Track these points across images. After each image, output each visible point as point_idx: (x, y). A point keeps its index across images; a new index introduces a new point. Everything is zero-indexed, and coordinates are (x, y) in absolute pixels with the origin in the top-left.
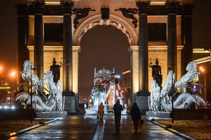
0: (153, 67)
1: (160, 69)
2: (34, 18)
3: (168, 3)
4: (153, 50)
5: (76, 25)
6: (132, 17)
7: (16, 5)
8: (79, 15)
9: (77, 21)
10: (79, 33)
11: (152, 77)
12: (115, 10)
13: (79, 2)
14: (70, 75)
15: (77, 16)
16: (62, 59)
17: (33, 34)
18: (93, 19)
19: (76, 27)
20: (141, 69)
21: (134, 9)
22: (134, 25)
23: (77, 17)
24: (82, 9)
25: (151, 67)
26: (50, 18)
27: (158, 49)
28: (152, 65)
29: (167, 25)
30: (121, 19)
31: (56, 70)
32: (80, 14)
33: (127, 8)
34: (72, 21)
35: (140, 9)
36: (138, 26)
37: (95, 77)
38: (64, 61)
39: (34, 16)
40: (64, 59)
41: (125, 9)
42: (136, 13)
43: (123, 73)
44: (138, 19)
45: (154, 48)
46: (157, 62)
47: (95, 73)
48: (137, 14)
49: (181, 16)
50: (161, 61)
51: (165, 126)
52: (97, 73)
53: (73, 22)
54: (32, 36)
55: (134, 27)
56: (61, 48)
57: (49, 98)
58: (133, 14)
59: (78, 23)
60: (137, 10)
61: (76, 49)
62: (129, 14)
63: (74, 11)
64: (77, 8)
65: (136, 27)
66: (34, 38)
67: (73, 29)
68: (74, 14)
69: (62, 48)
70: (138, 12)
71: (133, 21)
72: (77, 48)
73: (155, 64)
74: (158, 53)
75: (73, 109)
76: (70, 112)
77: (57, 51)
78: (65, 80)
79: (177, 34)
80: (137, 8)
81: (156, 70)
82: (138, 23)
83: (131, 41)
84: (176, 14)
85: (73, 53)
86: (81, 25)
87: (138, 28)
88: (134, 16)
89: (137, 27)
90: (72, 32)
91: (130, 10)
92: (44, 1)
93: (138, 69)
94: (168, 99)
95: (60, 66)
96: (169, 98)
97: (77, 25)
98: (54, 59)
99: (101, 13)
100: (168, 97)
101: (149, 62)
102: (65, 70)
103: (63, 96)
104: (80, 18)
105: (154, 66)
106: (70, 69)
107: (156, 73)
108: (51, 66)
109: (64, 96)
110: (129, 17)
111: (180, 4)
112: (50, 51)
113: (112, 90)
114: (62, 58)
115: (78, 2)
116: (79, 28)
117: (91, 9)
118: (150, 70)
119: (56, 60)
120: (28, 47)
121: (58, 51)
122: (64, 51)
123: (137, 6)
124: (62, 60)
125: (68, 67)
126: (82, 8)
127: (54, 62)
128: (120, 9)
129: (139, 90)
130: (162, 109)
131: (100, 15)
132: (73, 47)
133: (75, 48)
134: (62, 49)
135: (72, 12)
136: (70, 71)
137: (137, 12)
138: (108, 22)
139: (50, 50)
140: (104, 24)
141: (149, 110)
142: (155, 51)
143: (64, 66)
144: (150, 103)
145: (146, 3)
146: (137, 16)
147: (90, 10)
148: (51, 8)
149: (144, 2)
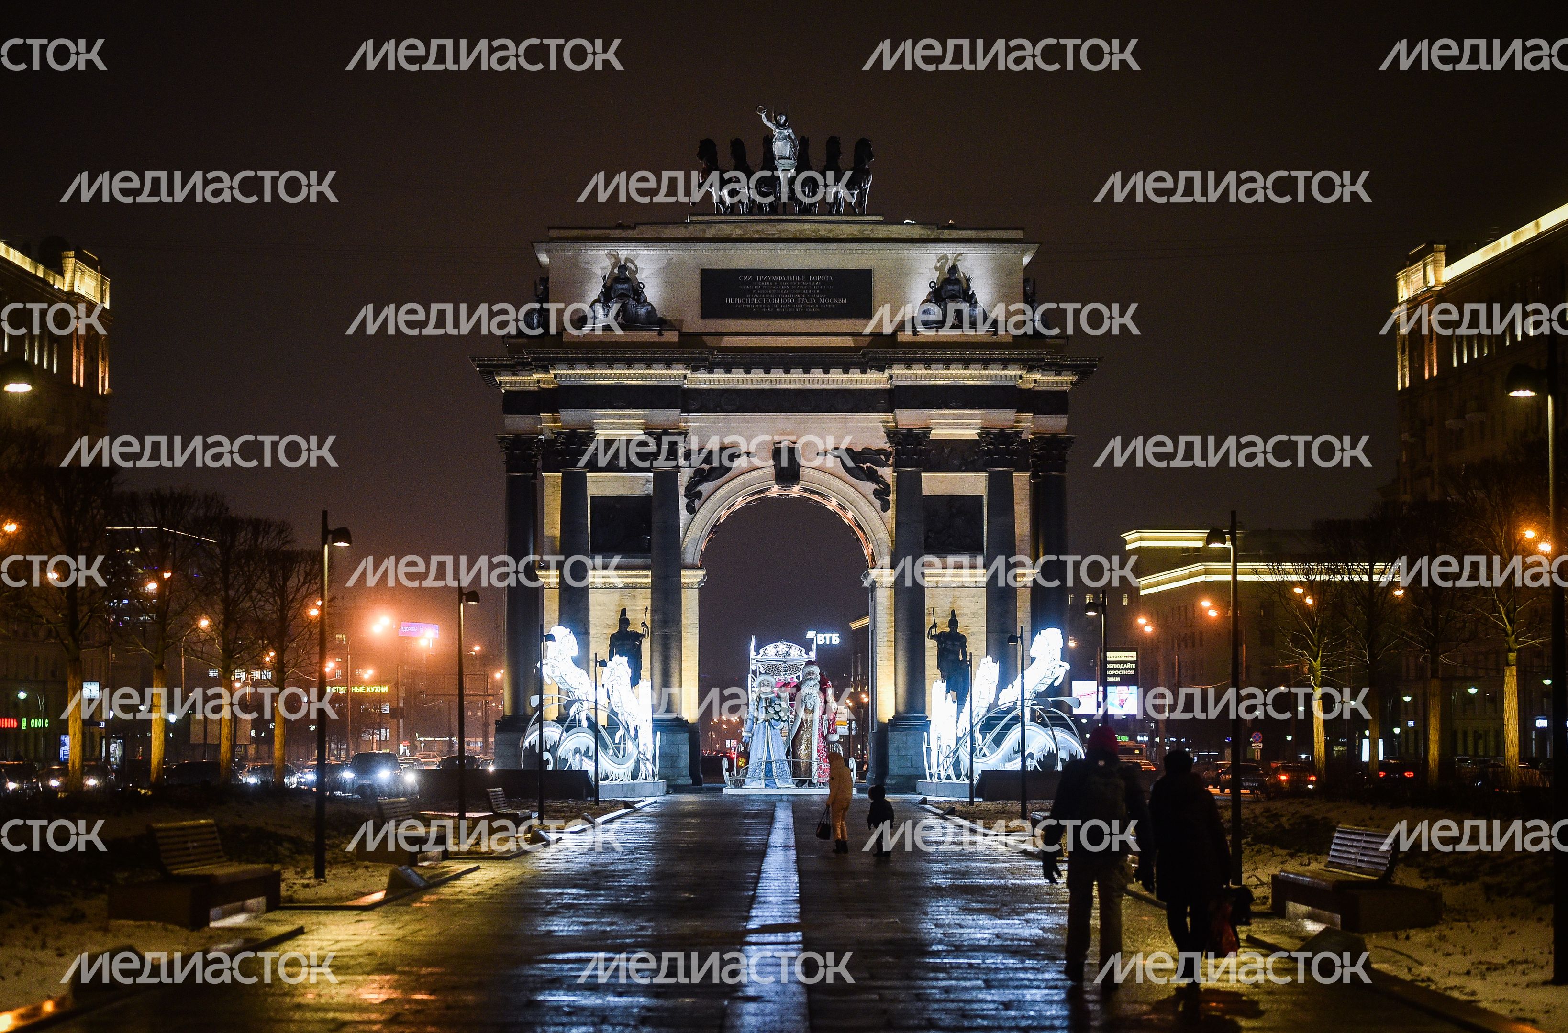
0: (939, 638)
1: (964, 646)
2: (560, 481)
3: (988, 434)
5: (693, 502)
6: (872, 476)
7: (503, 439)
8: (704, 469)
9: (698, 489)
10: (701, 528)
11: (938, 672)
13: (708, 427)
14: (674, 664)
15: (696, 473)
16: (649, 611)
17: (558, 533)
18: (746, 485)
19: (691, 510)
20: (902, 644)
21: (880, 451)
22: (878, 503)
23: (695, 477)
25: (933, 637)
26: (609, 480)
28: (938, 631)
29: (985, 502)
30: (838, 483)
31: (628, 647)
33: (857, 448)
34: (682, 491)
35: (898, 453)
36: (892, 505)
37: (753, 667)
38: (656, 617)
39: (560, 474)
40: (653, 612)
41: (851, 450)
42: (885, 465)
43: (854, 626)
44: (891, 484)
46: (953, 622)
47: (753, 653)
48: (889, 466)
49: (1029, 474)
50: (966, 618)
51: (940, 812)
52: (758, 653)
53: (683, 493)
54: (554, 537)
55: (879, 509)
56: (645, 577)
57: (617, 741)
58: (875, 468)
59: (699, 495)
60: (888, 454)
61: (692, 580)
62: (865, 466)
65: (885, 507)
66: (559, 544)
67: (684, 514)
69: (647, 576)
70: (891, 461)
71: (875, 490)
72: (695, 576)
73: (948, 630)
74: (957, 593)
75: (684, 774)
76: (673, 783)
77: (632, 588)
79: (1018, 530)
80: (887, 447)
81: (948, 646)
82: (892, 497)
83: (870, 551)
84: (1012, 469)
85: (685, 593)
86: (709, 504)
87: (891, 513)
88: (879, 474)
89: (888, 509)
90: (681, 525)
91: (868, 454)
92: (592, 428)
93: (893, 643)
94: (980, 742)
95: (643, 636)
96: (984, 738)
97: (697, 503)
98: (623, 612)
99: (775, 465)
100: (978, 736)
101: (929, 621)
102: (657, 647)
103: (654, 732)
104: (707, 481)
105: (942, 634)
106: (674, 645)
107: (951, 656)
108: (613, 635)
109: (659, 733)
110: (862, 477)
111: (1023, 436)
112: (610, 588)
113: (810, 712)
114: (649, 608)
115: (703, 428)
116: (702, 514)
118: (931, 647)
119: (629, 615)
121: (635, 588)
122: (655, 588)
123: (890, 442)
124: (649, 616)
125: (668, 639)
127: (624, 621)
129: (896, 712)
130: (963, 773)
131: (772, 476)
132: (684, 572)
133: (692, 577)
134: (649, 580)
136: (673, 652)
137: (887, 460)
138: (795, 491)
140: (781, 495)
141: (925, 775)
143: (656, 637)
144: (929, 755)
145: (917, 434)
146: (887, 473)
149: (910, 430)
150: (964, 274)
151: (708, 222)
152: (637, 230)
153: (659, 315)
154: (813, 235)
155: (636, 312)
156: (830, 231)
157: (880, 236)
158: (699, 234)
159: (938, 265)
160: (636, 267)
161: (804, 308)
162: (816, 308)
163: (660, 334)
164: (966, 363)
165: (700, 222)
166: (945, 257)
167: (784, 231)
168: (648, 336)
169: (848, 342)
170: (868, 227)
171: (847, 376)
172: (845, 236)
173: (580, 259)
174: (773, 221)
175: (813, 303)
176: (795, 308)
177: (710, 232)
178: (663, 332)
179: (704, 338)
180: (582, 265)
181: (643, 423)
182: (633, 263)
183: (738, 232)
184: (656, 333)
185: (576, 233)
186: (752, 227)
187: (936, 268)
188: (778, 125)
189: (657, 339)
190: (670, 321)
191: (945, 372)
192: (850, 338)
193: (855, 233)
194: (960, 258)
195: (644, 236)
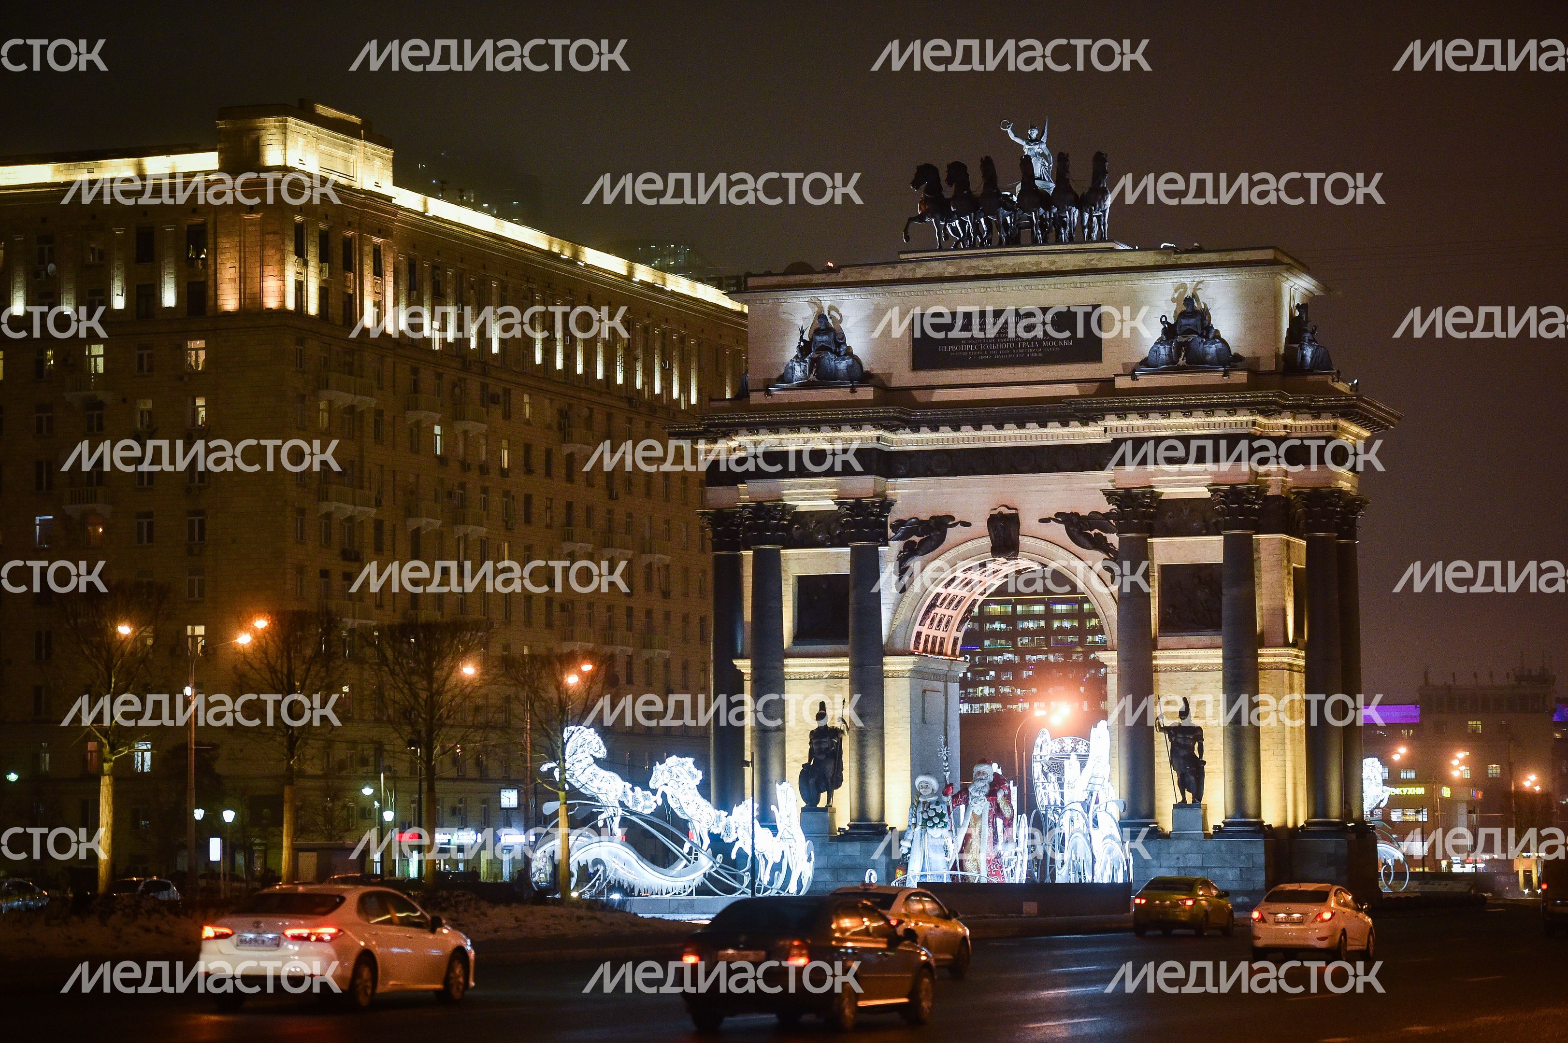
1: (1200, 741)
2: (752, 560)
3: (1218, 491)
4: (1181, 665)
8: (914, 542)
9: (907, 565)
10: (911, 609)
11: (1171, 770)
12: (1042, 521)
13: (915, 494)
14: (870, 764)
15: (906, 546)
17: (750, 620)
18: (961, 558)
20: (1123, 738)
21: (1104, 516)
23: (904, 551)
24: (920, 522)
25: (1164, 730)
26: (812, 556)
27: (1197, 661)
28: (1169, 723)
30: (1062, 553)
31: (826, 745)
32: (916, 539)
33: (1084, 512)
35: (1120, 517)
41: (1077, 514)
42: (1114, 530)
45: (1183, 658)
49: (1280, 536)
56: (842, 665)
58: (1104, 534)
61: (904, 668)
62: (1092, 533)
63: (895, 528)
64: (905, 517)
68: (897, 539)
69: (846, 665)
70: (1115, 526)
72: (902, 664)
74: (1200, 676)
77: (838, 678)
78: (854, 782)
80: (1110, 510)
81: (1179, 740)
84: (1253, 531)
85: (893, 683)
88: (1109, 541)
90: (886, 606)
91: (1095, 519)
93: (1118, 737)
95: (842, 732)
99: (990, 535)
102: (857, 746)
104: (917, 555)
107: (1183, 753)
108: (812, 732)
110: (1088, 544)
111: (1272, 492)
112: (815, 678)
113: (977, 818)
114: (847, 700)
115: (910, 495)
117: (953, 518)
120: (735, 662)
121: (831, 678)
122: (854, 677)
123: (1112, 505)
125: (865, 735)
126: (925, 516)
128: (1058, 515)
131: (987, 542)
132: (886, 659)
133: (896, 665)
134: (847, 669)
135: (890, 531)
139: (814, 673)
142: (1187, 669)
143: (855, 733)
147: (950, 523)
148: (818, 522)
149: (1128, 490)
150: (1205, 304)
151: (918, 261)
152: (841, 274)
153: (866, 368)
154: (1034, 269)
155: (836, 367)
156: (1053, 263)
157: (1109, 266)
158: (909, 275)
159: (1176, 296)
160: (840, 315)
161: (1025, 354)
162: (1037, 353)
163: (853, 391)
164: (1187, 410)
165: (909, 261)
166: (1184, 286)
167: (1002, 265)
168: (840, 394)
169: (1072, 390)
170: (1094, 256)
171: (1066, 430)
172: (1070, 268)
173: (781, 309)
174: (989, 255)
175: (1035, 347)
176: (1016, 354)
177: (920, 272)
178: (857, 389)
179: (915, 393)
180: (783, 316)
181: (835, 493)
182: (837, 311)
183: (950, 270)
184: (848, 390)
185: (774, 280)
186: (966, 263)
187: (1173, 300)
188: (1030, 141)
189: (851, 397)
190: (877, 374)
191: (1165, 422)
192: (1074, 386)
193: (1081, 263)
194: (1200, 286)
195: (849, 280)
